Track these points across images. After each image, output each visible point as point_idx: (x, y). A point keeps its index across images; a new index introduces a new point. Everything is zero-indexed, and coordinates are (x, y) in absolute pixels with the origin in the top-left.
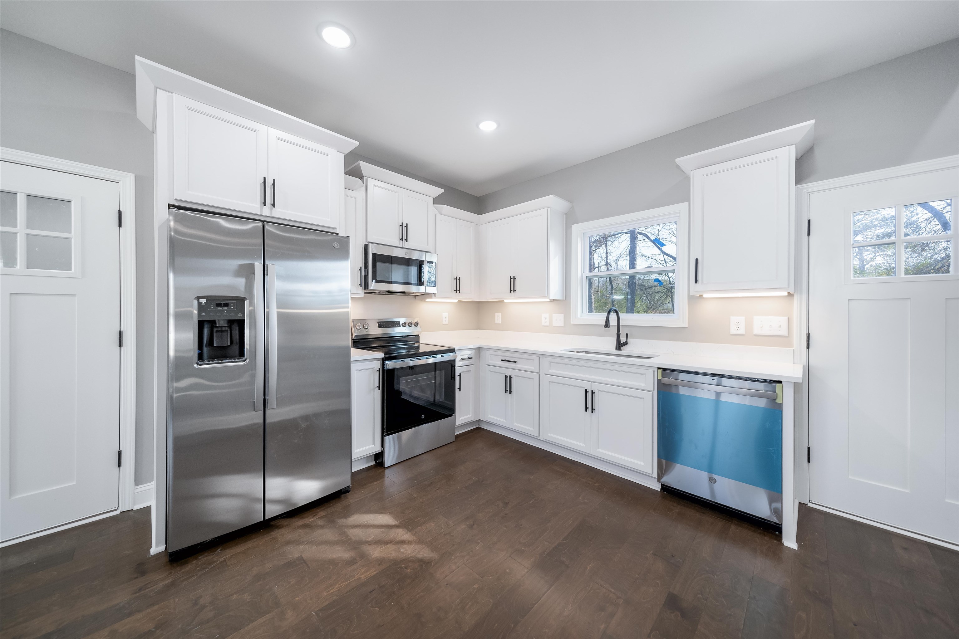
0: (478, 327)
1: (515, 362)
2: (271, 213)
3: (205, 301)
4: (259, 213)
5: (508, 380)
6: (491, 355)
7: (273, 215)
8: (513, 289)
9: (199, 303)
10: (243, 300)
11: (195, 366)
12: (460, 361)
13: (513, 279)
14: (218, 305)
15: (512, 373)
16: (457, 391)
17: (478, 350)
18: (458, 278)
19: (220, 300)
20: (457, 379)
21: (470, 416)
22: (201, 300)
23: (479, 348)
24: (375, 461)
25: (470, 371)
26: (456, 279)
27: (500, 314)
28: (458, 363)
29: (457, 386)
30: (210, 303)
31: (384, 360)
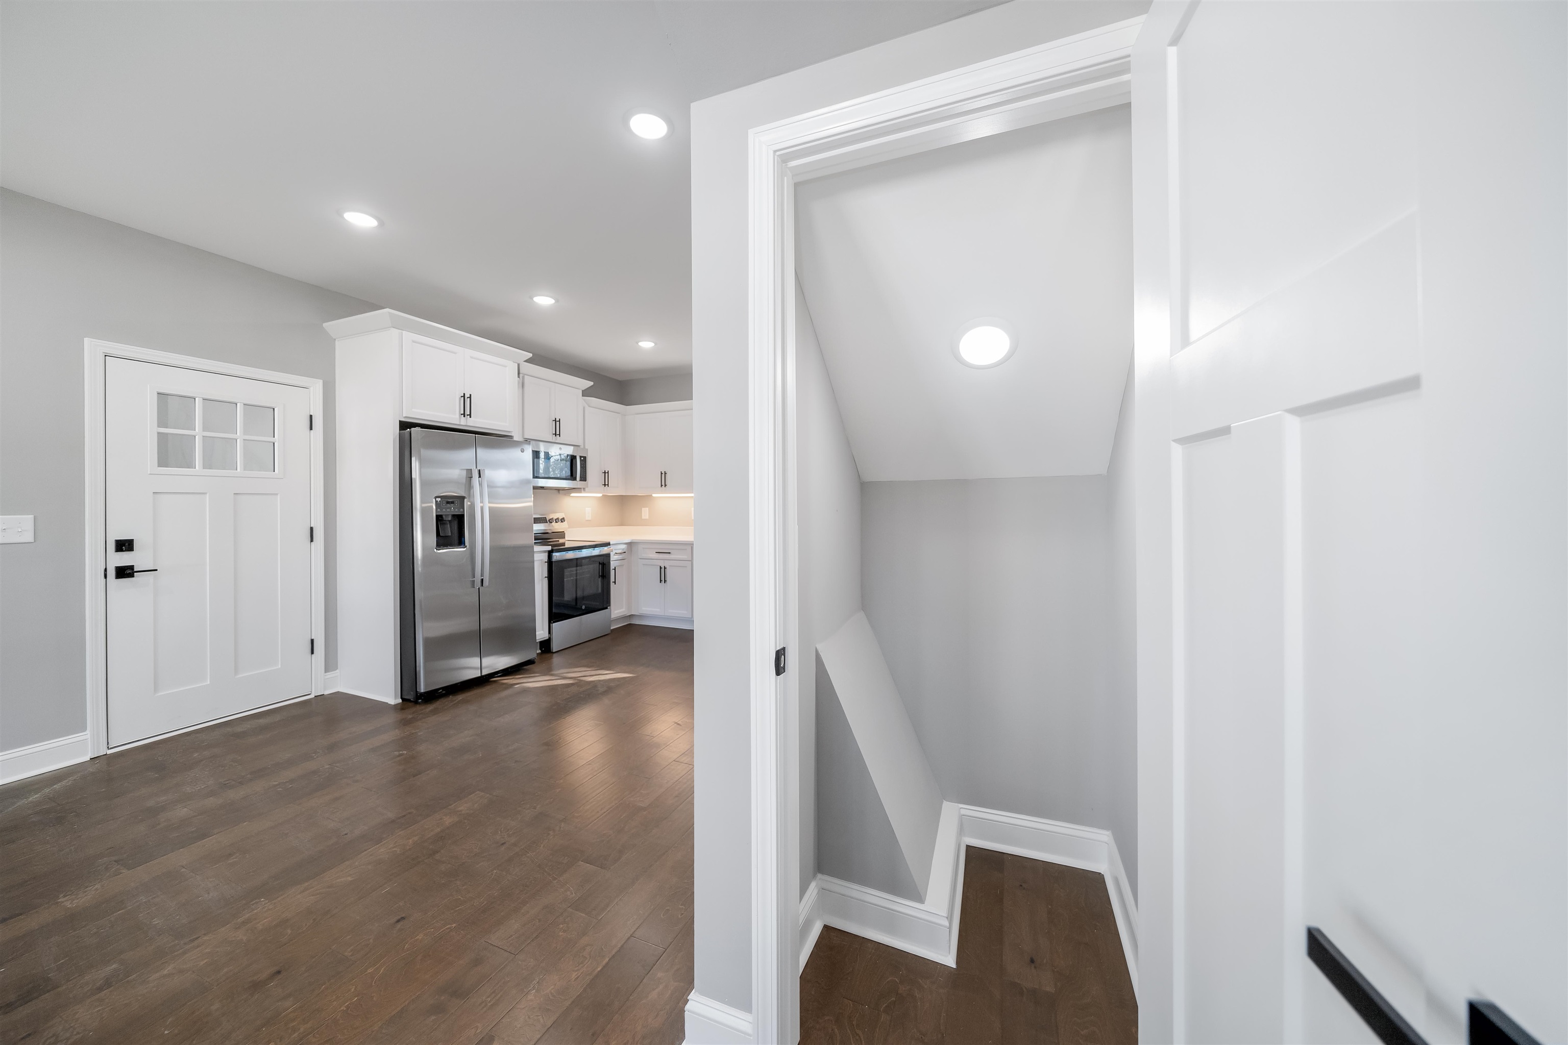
0: (622, 524)
1: (670, 553)
2: (467, 422)
3: (440, 499)
4: (458, 423)
5: (663, 571)
6: (644, 548)
7: (468, 424)
8: (664, 484)
9: (436, 501)
10: (463, 498)
11: (435, 550)
12: (614, 555)
13: (664, 475)
14: (448, 503)
15: (667, 564)
16: (612, 584)
17: (630, 544)
18: (607, 472)
19: (448, 498)
20: (612, 572)
21: (624, 610)
22: (437, 499)
23: (631, 543)
24: (540, 649)
25: (623, 565)
26: (605, 473)
27: (647, 508)
28: (613, 557)
29: (612, 579)
30: (443, 501)
31: (550, 553)
